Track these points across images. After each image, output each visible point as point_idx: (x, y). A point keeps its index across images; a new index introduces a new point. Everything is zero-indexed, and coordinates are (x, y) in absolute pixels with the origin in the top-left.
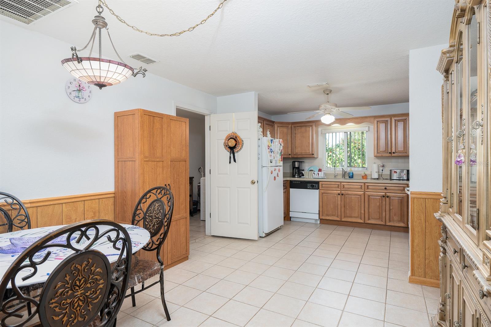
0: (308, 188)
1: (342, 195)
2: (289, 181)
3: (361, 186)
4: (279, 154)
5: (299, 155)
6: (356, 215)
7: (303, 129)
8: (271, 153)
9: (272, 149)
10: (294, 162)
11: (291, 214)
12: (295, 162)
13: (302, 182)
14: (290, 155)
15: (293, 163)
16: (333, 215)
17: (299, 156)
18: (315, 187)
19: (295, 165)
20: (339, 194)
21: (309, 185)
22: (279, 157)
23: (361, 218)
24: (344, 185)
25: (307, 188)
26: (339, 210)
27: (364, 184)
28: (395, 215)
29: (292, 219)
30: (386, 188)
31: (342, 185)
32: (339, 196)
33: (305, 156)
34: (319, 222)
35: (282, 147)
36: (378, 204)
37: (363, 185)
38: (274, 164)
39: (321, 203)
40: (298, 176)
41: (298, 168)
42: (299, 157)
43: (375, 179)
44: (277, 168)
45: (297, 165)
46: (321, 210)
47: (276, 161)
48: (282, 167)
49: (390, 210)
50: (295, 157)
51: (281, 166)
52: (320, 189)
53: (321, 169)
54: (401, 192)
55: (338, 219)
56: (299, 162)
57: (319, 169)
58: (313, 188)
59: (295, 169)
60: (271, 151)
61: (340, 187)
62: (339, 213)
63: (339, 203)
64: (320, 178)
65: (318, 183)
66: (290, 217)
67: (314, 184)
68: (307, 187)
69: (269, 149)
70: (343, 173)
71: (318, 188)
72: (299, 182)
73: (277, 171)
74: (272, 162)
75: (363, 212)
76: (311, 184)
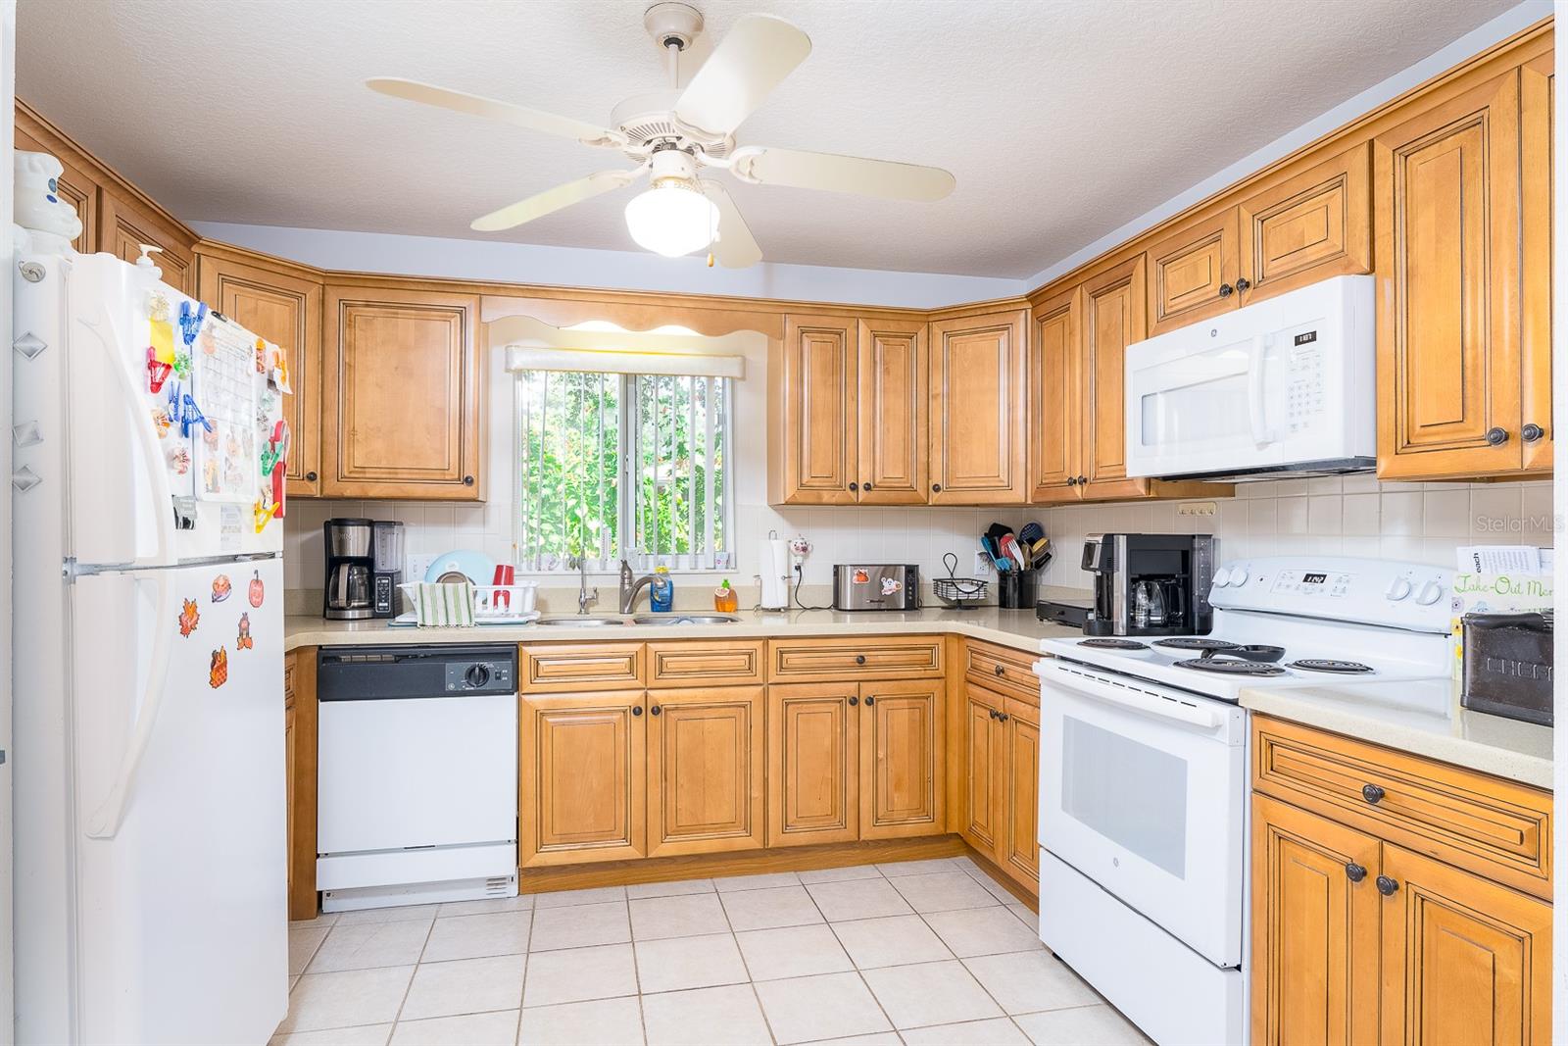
0: (451, 687)
1: (656, 711)
2: (313, 654)
3: (750, 655)
4: (256, 452)
5: (377, 480)
6: (725, 813)
7: (406, 325)
8: (185, 432)
9: (188, 400)
10: (336, 526)
11: (330, 876)
12: (341, 523)
13: (404, 655)
14: (312, 477)
15: (334, 529)
16: (603, 835)
17: (376, 491)
18: (492, 677)
19: (342, 544)
20: (637, 711)
21: (455, 671)
22: (252, 484)
23: (748, 828)
24: (661, 657)
25: (440, 692)
26: (637, 801)
27: (766, 645)
28: (898, 786)
29: (328, 905)
30: (861, 660)
31: (651, 657)
32: (637, 723)
33: (419, 490)
34: (512, 889)
35: (278, 401)
36: (827, 742)
37: (760, 652)
38: (207, 539)
39: (530, 774)
40: (367, 613)
41: (367, 562)
42: (372, 494)
43: (779, 610)
44: (240, 574)
45: (356, 542)
46: (529, 815)
47: (230, 512)
48: (278, 562)
49: (877, 761)
50: (348, 493)
51: (272, 556)
52: (526, 686)
53: (510, 569)
54: (922, 674)
55: (632, 853)
56: (371, 524)
57: (499, 568)
58: (487, 687)
59: (344, 570)
60: (186, 420)
61: (641, 672)
62: (637, 821)
63: (637, 759)
64: (517, 619)
65: (509, 652)
66: (320, 894)
67: (487, 665)
68: (443, 686)
69: (156, 387)
70: (623, 584)
71: (515, 687)
72: (389, 657)
73: (238, 600)
74: (187, 523)
75: (757, 793)
76: (467, 665)
